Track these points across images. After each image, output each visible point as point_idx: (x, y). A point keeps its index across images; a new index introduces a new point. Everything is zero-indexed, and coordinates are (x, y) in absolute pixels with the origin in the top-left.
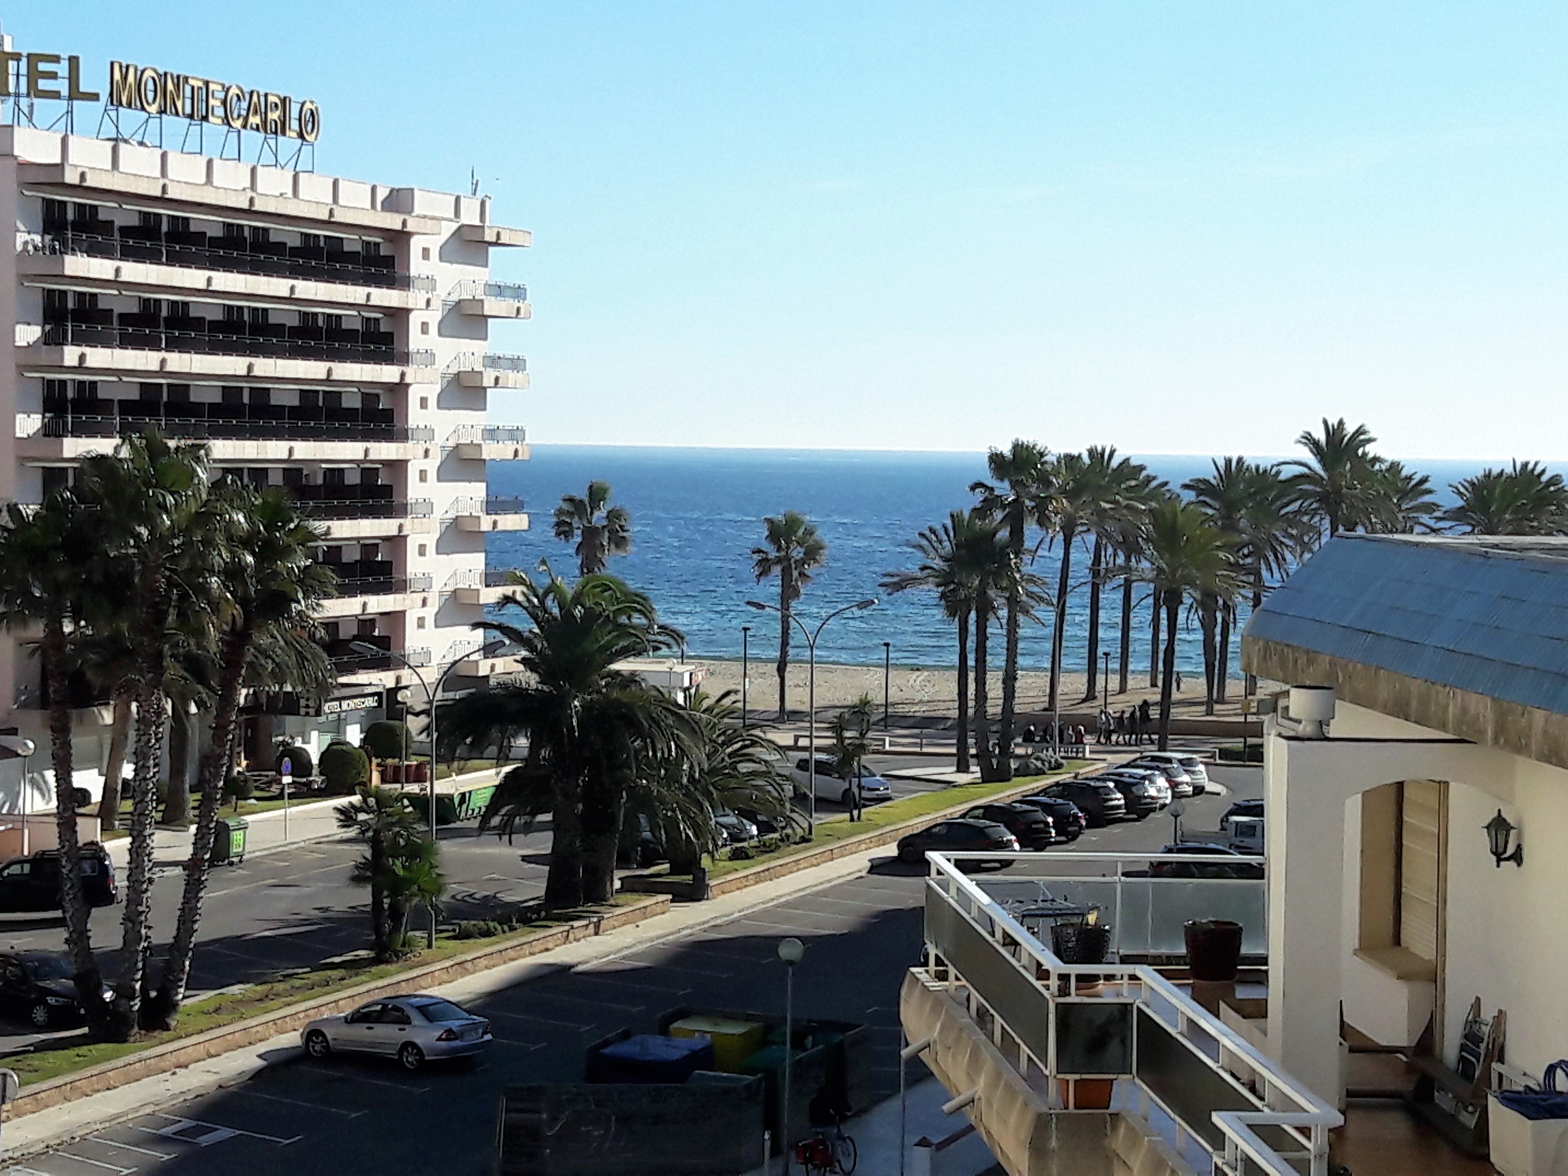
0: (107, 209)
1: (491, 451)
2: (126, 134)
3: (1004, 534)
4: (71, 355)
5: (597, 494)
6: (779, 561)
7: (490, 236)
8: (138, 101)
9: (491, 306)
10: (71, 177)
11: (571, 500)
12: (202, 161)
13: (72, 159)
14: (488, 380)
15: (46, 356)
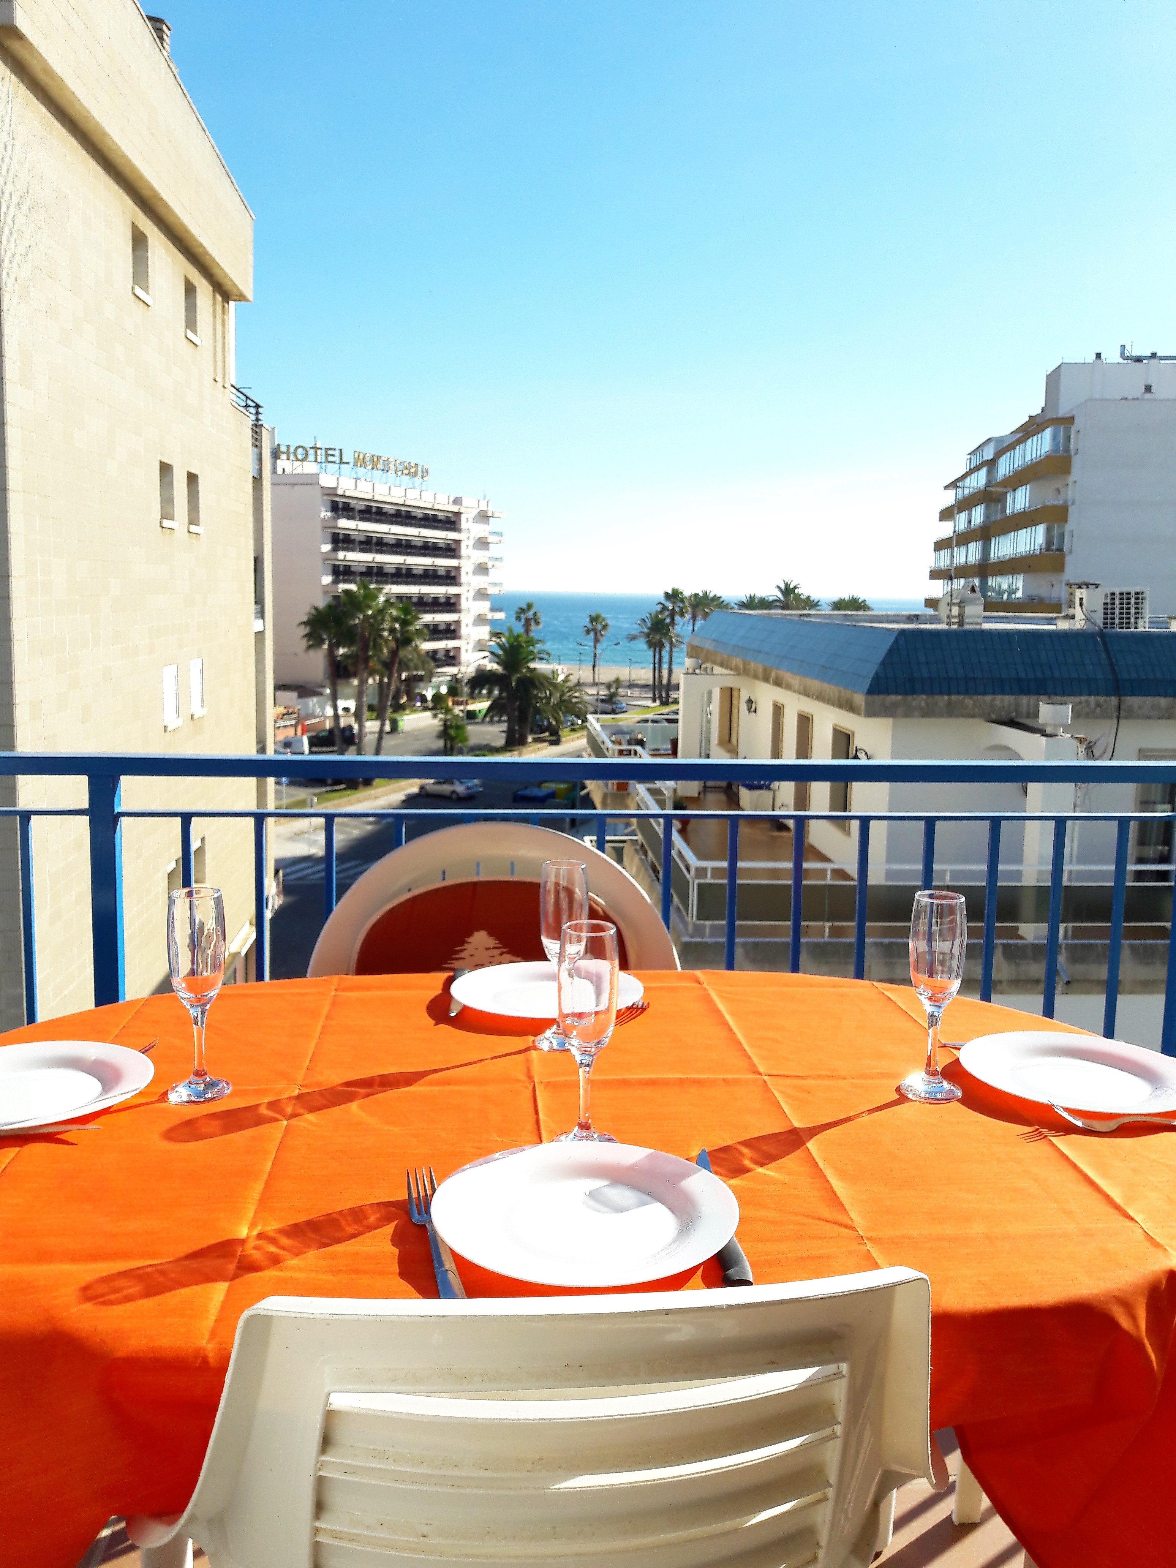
0: (353, 502)
1: (491, 591)
2: (359, 476)
3: (668, 620)
4: (341, 555)
5: (530, 606)
6: (592, 630)
7: (490, 514)
8: (363, 464)
9: (490, 539)
10: (340, 492)
11: (521, 609)
12: (387, 487)
13: (340, 486)
14: (489, 566)
15: (332, 555)
